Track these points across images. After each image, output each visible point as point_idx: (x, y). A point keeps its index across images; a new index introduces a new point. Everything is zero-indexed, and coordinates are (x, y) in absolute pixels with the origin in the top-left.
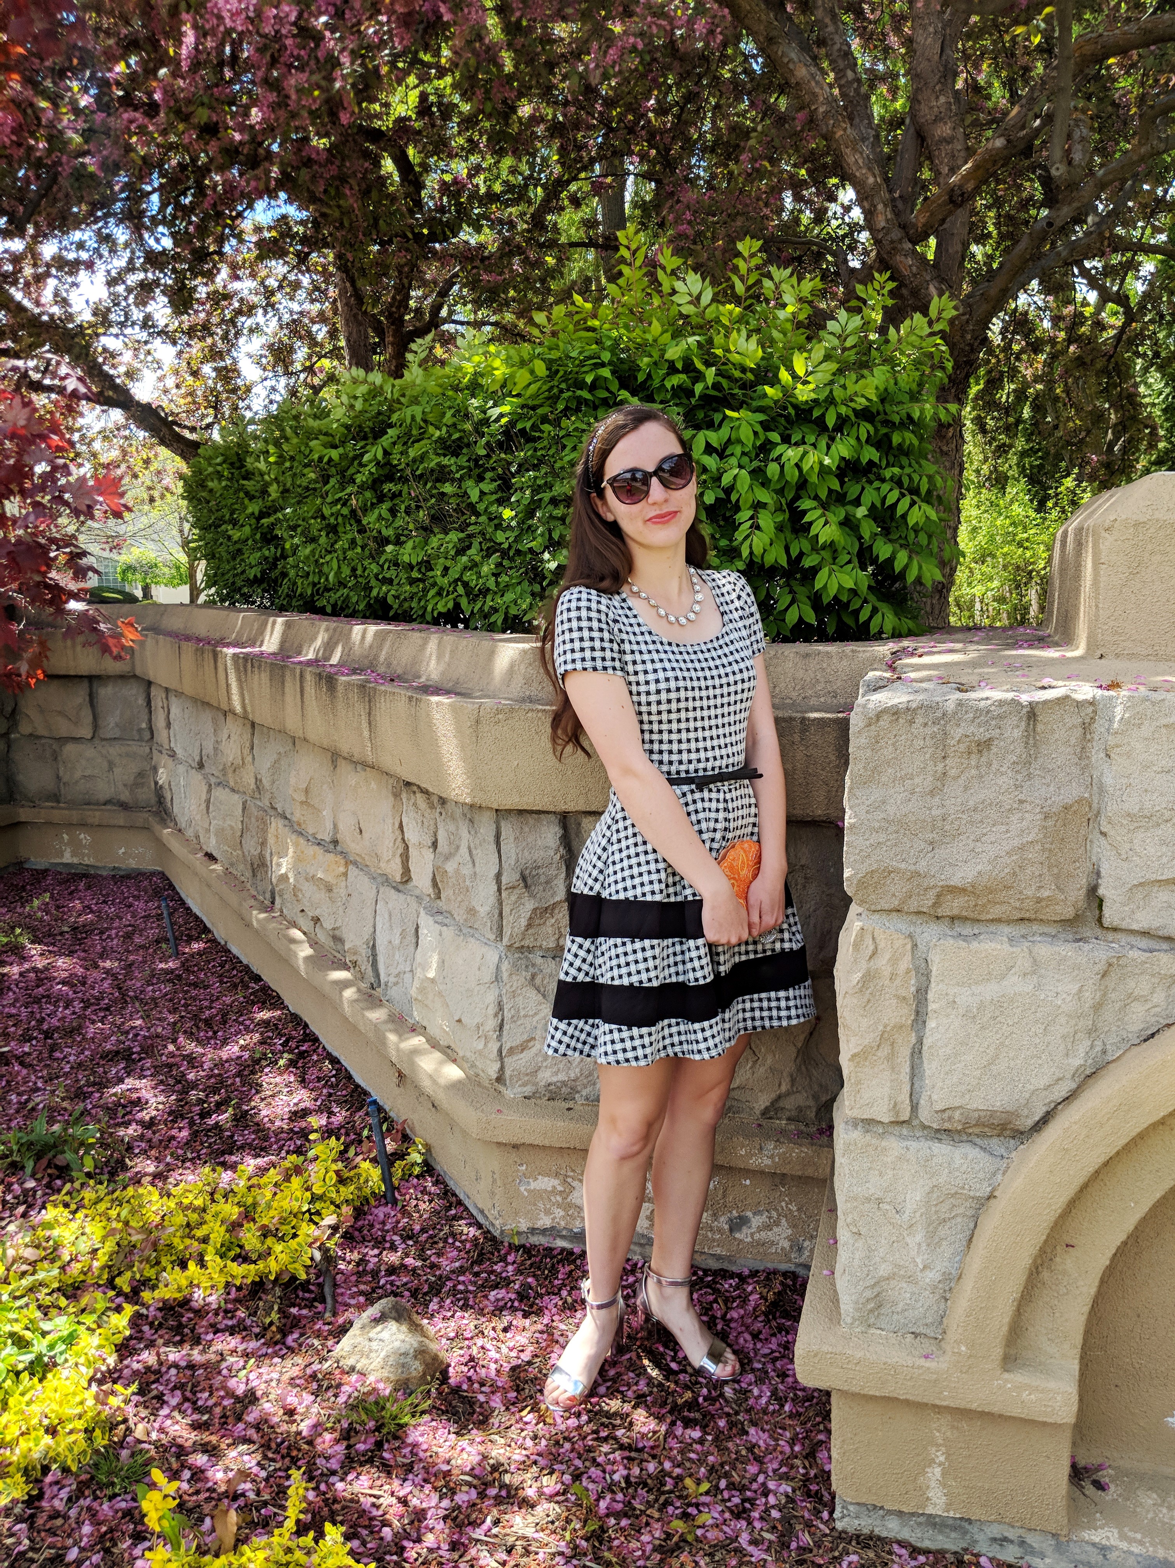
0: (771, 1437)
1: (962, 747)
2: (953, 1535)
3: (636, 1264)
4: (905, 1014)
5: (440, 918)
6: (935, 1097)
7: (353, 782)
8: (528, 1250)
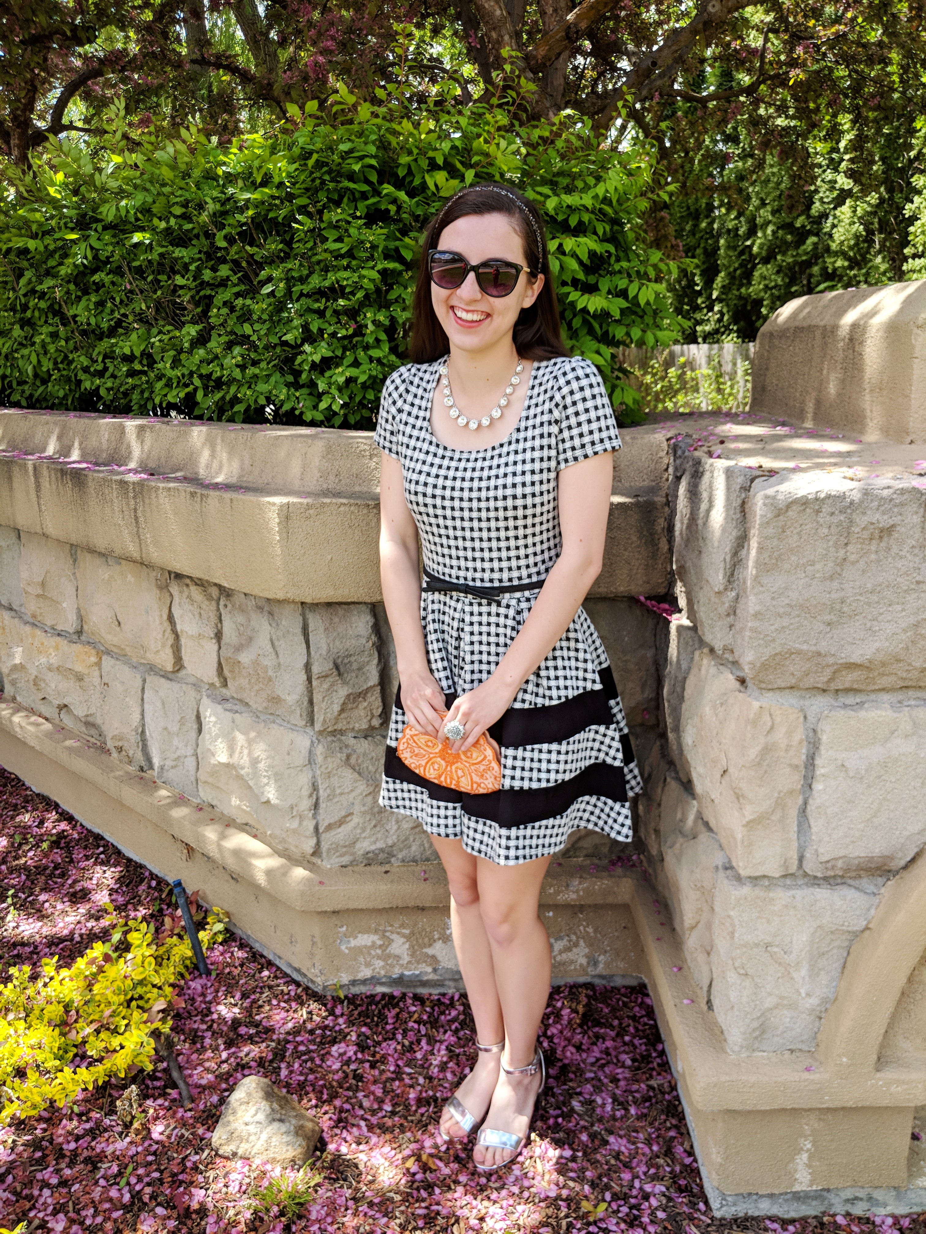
0: (629, 1141)
1: (866, 534)
2: (814, 1203)
3: (452, 998)
4: (795, 781)
5: (229, 706)
6: (821, 850)
7: (106, 576)
8: (352, 1000)
